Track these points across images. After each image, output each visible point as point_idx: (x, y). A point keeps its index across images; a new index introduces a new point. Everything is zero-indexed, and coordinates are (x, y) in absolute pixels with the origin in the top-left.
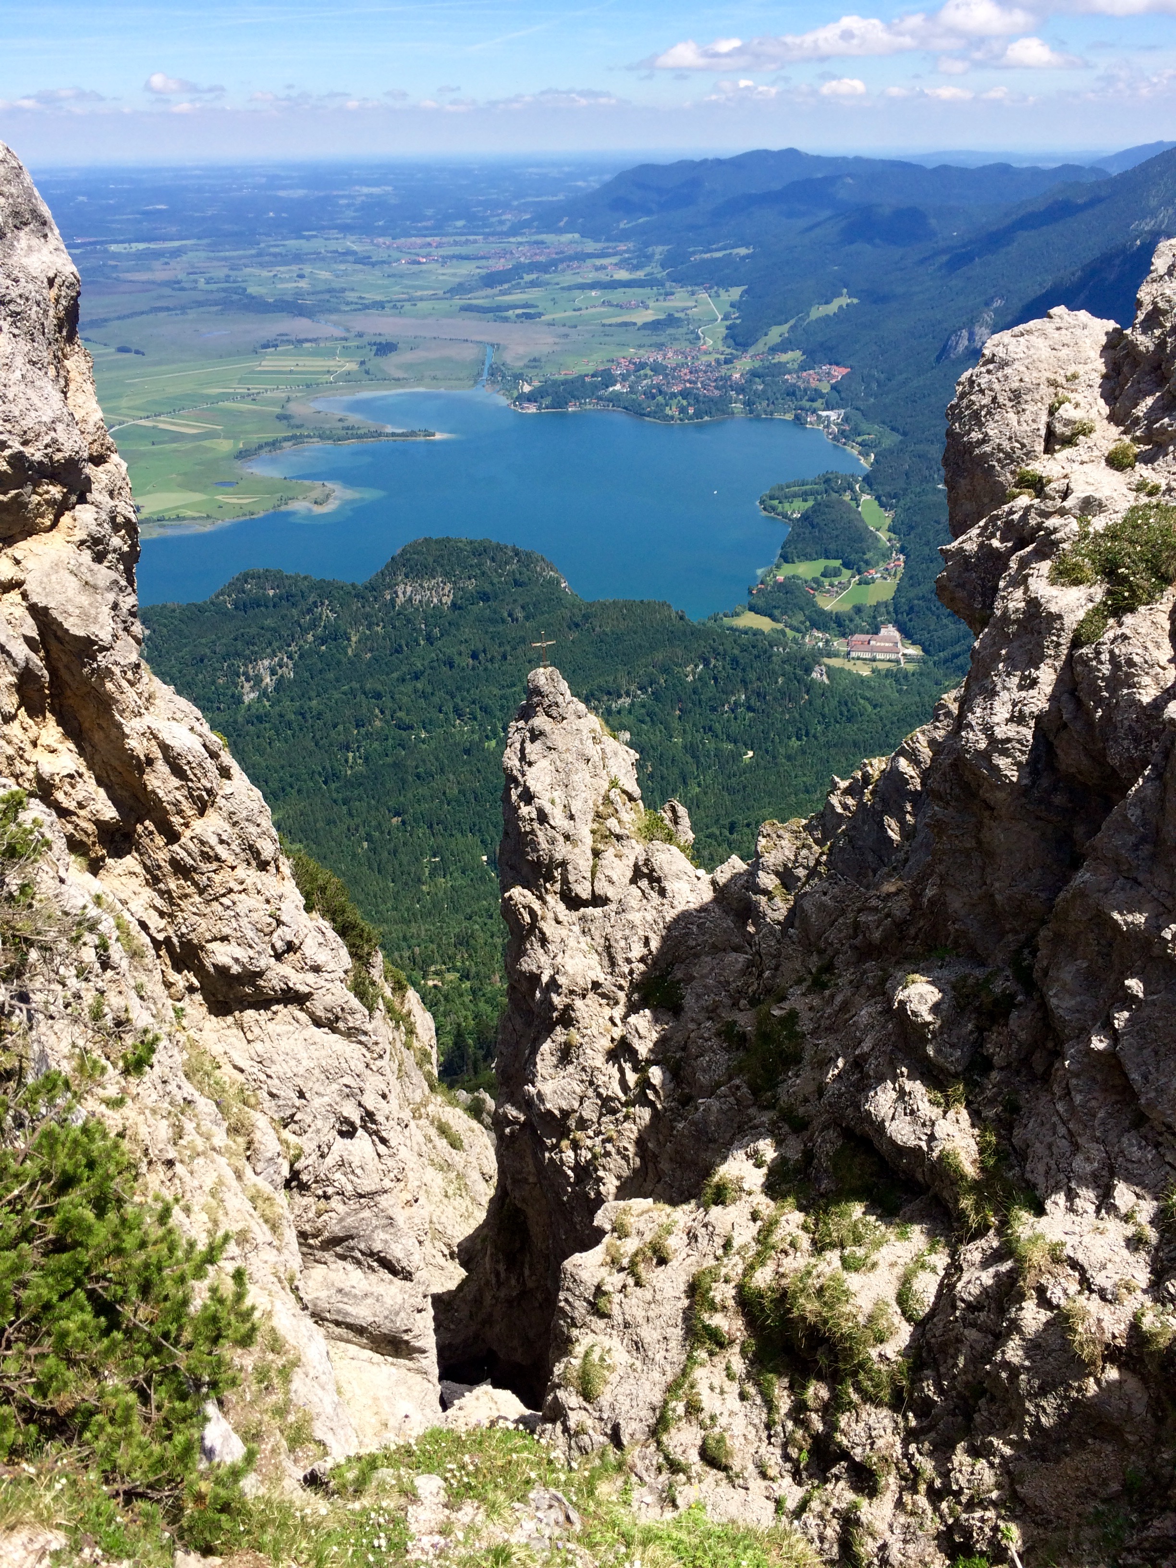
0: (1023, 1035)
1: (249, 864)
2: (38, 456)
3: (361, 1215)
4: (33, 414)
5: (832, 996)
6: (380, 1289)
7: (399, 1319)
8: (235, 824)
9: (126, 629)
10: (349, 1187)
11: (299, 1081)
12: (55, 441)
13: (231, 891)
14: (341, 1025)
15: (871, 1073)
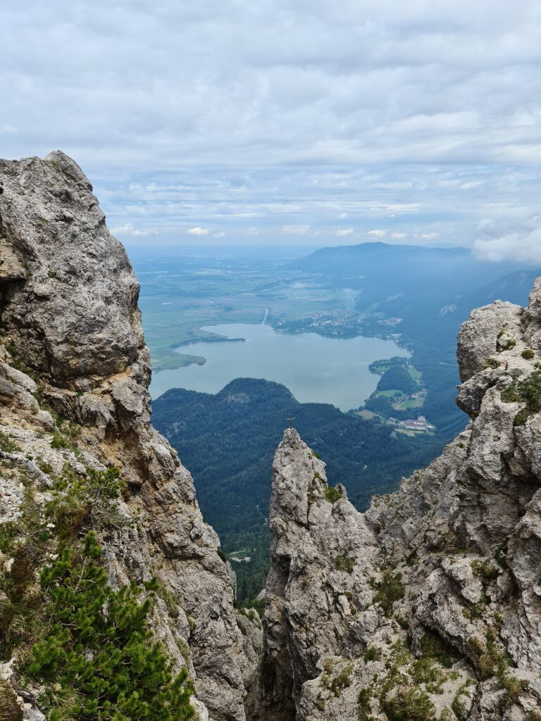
0: (503, 588)
1: (184, 502)
2: (122, 346)
3: (219, 657)
4: (122, 331)
5: (417, 567)
6: (224, 692)
7: (231, 707)
8: (179, 485)
9: (147, 409)
10: (214, 643)
11: (197, 594)
12: (128, 341)
13: (176, 512)
14: (215, 570)
15: (437, 602)
